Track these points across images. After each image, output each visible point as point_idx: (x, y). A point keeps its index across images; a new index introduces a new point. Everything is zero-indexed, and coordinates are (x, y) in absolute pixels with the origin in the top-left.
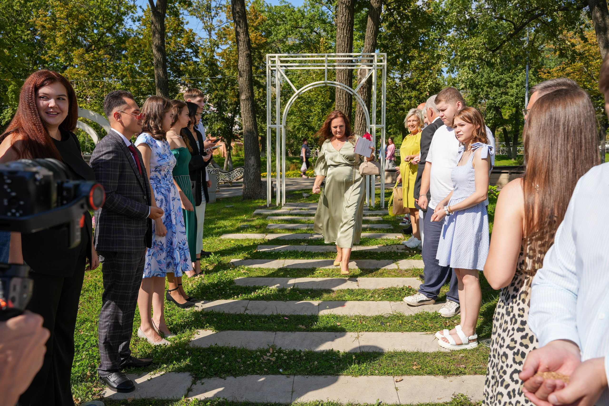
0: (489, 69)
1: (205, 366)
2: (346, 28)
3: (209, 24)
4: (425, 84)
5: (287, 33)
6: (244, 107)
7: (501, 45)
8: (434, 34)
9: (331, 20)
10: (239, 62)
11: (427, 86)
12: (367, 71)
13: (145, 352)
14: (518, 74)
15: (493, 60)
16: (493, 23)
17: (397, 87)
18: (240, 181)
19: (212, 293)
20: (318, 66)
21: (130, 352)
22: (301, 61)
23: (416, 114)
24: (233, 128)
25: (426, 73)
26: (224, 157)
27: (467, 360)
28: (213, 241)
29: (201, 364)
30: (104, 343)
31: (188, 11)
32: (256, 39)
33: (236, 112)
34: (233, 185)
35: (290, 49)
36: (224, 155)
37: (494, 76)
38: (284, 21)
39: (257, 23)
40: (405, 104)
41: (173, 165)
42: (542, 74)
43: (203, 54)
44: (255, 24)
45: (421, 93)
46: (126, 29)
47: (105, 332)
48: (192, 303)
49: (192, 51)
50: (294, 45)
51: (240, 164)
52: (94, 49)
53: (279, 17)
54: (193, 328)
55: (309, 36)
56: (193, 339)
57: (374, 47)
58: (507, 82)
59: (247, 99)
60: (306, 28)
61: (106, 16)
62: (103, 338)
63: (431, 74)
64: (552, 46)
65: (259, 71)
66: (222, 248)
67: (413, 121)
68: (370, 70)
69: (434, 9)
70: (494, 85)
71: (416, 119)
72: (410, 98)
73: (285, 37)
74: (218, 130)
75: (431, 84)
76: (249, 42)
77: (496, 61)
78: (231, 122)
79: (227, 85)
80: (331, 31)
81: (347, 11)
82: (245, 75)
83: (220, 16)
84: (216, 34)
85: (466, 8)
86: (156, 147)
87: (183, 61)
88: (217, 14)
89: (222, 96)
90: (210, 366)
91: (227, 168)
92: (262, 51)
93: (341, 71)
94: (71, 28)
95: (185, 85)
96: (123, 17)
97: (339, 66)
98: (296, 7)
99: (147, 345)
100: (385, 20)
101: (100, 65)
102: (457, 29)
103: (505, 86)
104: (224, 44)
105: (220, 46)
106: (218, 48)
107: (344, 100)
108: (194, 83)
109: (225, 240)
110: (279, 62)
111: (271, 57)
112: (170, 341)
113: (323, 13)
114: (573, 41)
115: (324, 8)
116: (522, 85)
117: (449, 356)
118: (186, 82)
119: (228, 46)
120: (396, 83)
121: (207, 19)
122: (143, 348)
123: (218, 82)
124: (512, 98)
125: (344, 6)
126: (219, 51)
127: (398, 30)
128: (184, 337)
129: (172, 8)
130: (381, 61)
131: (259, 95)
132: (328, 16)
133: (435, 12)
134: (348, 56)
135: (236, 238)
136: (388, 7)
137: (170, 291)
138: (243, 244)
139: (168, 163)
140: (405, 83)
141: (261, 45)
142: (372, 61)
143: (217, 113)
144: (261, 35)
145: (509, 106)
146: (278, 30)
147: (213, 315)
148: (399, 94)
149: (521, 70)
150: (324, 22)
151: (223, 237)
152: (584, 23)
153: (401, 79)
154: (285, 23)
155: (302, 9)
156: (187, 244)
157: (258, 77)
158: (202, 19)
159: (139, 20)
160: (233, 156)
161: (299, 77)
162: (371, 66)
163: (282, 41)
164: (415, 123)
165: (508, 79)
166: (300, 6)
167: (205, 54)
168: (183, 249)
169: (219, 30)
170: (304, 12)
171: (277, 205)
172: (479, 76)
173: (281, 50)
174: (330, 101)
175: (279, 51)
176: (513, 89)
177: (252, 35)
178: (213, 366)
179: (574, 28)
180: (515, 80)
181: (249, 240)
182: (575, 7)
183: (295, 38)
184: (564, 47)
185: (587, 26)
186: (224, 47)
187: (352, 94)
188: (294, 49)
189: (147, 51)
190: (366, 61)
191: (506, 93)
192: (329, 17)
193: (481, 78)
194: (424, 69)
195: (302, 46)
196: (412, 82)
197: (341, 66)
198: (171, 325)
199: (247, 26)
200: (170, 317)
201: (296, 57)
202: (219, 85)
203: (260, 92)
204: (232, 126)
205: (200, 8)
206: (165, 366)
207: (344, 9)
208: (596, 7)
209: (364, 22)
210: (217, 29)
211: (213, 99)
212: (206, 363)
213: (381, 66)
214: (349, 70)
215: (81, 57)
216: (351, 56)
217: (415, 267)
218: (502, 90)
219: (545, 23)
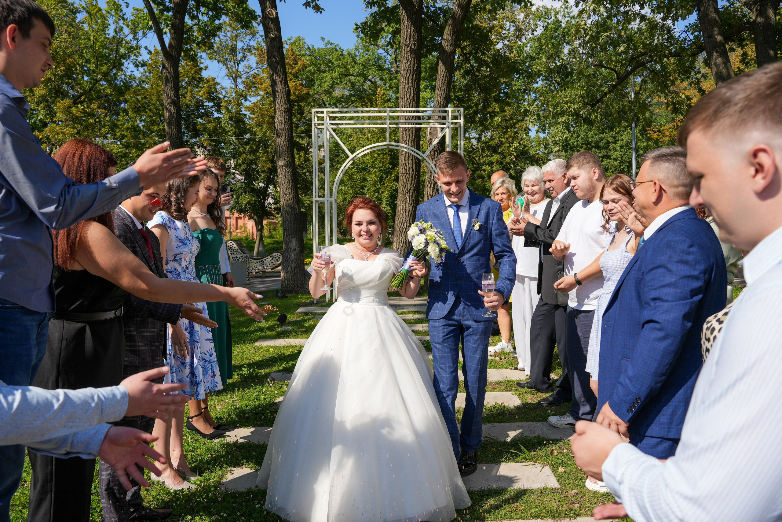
0: (586, 126)
1: (243, 516)
2: (411, 76)
3: (234, 69)
4: (510, 146)
5: (334, 82)
6: (282, 176)
7: (602, 98)
8: (518, 84)
9: (390, 66)
10: (276, 118)
11: (512, 149)
12: (439, 130)
13: (162, 499)
14: (622, 133)
15: (593, 117)
16: (591, 71)
17: (474, 149)
18: (276, 270)
19: (247, 418)
20: (374, 124)
21: (142, 500)
22: (352, 117)
23: (505, 185)
24: (266, 202)
25: (510, 133)
26: (253, 239)
27: (582, 497)
28: (245, 349)
29: (239, 513)
30: (106, 490)
31: (207, 54)
32: (296, 89)
33: (270, 181)
34: (267, 275)
35: (338, 102)
36: (253, 236)
37: (593, 135)
38: (330, 67)
39: (296, 69)
40: (485, 170)
41: (196, 253)
42: (652, 133)
43: (227, 108)
44: (294, 71)
45: (505, 157)
46: (125, 76)
47: (108, 475)
48: (222, 432)
49: (212, 104)
50: (342, 97)
51: (275, 248)
52: (84, 101)
53: (324, 62)
54: (225, 466)
55: (362, 85)
56: (225, 480)
57: (447, 101)
58: (608, 143)
59: (286, 165)
60: (357, 76)
61: (100, 59)
62: (105, 483)
63: (516, 133)
64: (663, 99)
65: (299, 129)
66: (258, 358)
67: (502, 194)
68: (443, 129)
69: (518, 52)
70: (593, 147)
71: (505, 191)
72: (491, 164)
73: (332, 87)
74: (246, 205)
75: (517, 146)
76: (288, 93)
77: (596, 117)
78: (263, 194)
79: (258, 147)
80: (390, 80)
81: (413, 56)
82: (283, 134)
83: (248, 60)
84: (243, 82)
85: (558, 53)
86: (175, 229)
87: (201, 116)
88: (245, 58)
89: (251, 162)
90: (250, 515)
91: (258, 253)
92: (302, 104)
93: (405, 130)
94: (54, 75)
95: (203, 147)
96: (123, 61)
97: (403, 124)
98: (345, 49)
99: (164, 490)
100: (459, 68)
101: (91, 121)
102: (546, 77)
103: (606, 148)
104: (253, 95)
105: (248, 98)
106: (246, 100)
107: (411, 166)
108: (215, 145)
109: (262, 348)
110: (328, 118)
111: (317, 112)
112: (195, 483)
113: (379, 58)
114: (687, 93)
115: (381, 51)
116: (628, 146)
117: (559, 493)
118: (205, 144)
119: (259, 98)
120: (472, 145)
121: (232, 63)
122: (159, 494)
123: (247, 143)
124: (616, 163)
125: (409, 49)
126: (247, 104)
127: (475, 80)
128: (213, 477)
129: (187, 50)
130: (456, 118)
131: (299, 159)
132: (385, 62)
133: (519, 56)
134: (414, 112)
135: (276, 345)
136: (462, 51)
137: (192, 418)
138: (285, 352)
139: (191, 250)
140: (484, 145)
141: (302, 96)
142: (444, 118)
143: (245, 183)
144: (301, 85)
145: (613, 172)
146: (323, 78)
147: (250, 447)
148: (477, 159)
149: (626, 128)
150: (381, 68)
151: (258, 344)
152: (700, 72)
153: (479, 139)
154: (331, 69)
155: (352, 52)
156: (214, 354)
157: (298, 136)
158: (226, 64)
159: (143, 65)
160: (265, 237)
161: (349, 138)
162: (444, 124)
163: (328, 92)
164: (505, 196)
165: (610, 139)
166: (350, 48)
167: (230, 108)
168: (209, 362)
169: (247, 78)
170: (356, 55)
171: (327, 300)
172: (575, 136)
173: (327, 103)
174: (391, 166)
175: (324, 103)
176: (616, 151)
177: (291, 84)
178: (253, 515)
179: (689, 77)
180: (618, 140)
181: (293, 347)
182: (689, 52)
183: (344, 88)
184: (678, 101)
185: (705, 76)
186: (254, 99)
187: (420, 158)
188: (343, 102)
189: (154, 104)
190: (437, 117)
191: (608, 157)
192: (388, 63)
193: (577, 137)
194: (507, 128)
195: (353, 98)
196: (493, 143)
197: (405, 124)
198: (195, 462)
199: (285, 73)
200: (193, 451)
201: (346, 112)
202: (247, 148)
203: (301, 156)
204: (265, 199)
205: (222, 50)
206: (190, 518)
207: (409, 53)
208: (715, 54)
209: (434, 69)
210: (244, 76)
211: (240, 165)
212: (244, 513)
213: (456, 123)
214: (416, 128)
215: (67, 111)
216: (418, 112)
217: (508, 378)
218: (604, 152)
219: (653, 71)
